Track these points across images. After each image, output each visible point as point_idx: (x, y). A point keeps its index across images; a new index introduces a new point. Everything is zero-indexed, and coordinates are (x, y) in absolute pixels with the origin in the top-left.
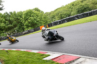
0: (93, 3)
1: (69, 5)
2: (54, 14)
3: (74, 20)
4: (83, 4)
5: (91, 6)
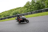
0: (21, 11)
1: (9, 11)
2: (1, 15)
3: (11, 18)
4: (16, 11)
5: (19, 12)
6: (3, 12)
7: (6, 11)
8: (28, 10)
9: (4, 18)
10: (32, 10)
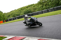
1: (19, 9)
6: (11, 12)
7: (15, 10)
8: (44, 7)
9: (13, 19)
10: (48, 7)
